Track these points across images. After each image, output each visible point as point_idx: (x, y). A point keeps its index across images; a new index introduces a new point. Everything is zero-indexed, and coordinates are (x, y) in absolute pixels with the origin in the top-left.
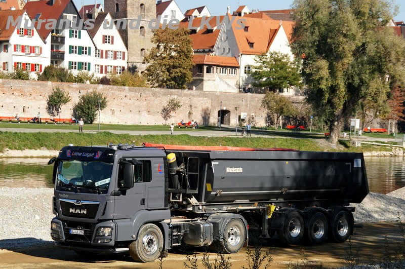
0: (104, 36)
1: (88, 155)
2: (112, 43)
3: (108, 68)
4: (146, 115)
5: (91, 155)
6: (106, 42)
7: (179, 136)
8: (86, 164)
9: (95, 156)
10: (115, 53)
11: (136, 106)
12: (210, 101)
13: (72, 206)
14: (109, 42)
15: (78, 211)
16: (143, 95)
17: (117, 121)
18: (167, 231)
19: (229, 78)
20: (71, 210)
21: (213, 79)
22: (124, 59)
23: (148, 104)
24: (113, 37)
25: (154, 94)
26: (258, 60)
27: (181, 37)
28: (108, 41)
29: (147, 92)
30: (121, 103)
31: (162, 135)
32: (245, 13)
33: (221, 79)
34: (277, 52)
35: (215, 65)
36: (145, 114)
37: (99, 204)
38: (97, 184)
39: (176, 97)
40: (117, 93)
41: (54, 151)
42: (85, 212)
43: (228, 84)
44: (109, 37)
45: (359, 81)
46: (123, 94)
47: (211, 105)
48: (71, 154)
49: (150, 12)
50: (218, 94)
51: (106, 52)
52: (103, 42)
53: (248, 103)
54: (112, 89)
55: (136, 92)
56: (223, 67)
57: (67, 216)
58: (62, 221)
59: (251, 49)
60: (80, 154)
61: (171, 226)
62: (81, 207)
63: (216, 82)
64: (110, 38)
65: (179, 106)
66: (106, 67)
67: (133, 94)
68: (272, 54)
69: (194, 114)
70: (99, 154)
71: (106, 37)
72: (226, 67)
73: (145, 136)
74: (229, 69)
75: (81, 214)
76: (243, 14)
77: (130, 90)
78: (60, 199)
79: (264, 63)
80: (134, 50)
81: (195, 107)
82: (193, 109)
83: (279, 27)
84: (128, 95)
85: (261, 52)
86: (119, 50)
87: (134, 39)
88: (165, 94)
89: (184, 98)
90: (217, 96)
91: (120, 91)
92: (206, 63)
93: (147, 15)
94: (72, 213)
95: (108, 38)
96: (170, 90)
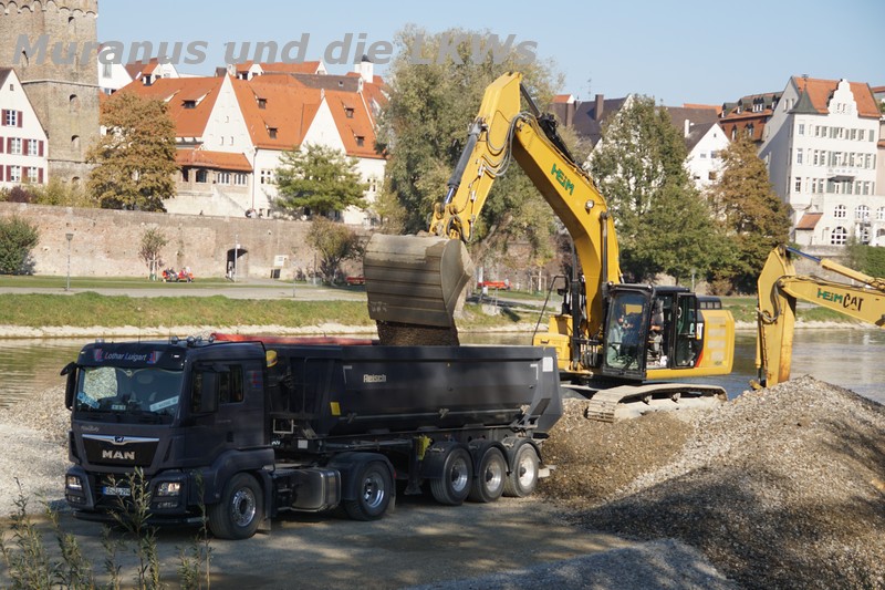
0: (4, 111)
1: (135, 358)
2: (20, 125)
3: (12, 170)
4: (103, 258)
5: (140, 358)
6: (8, 123)
7: (210, 298)
8: (129, 373)
9: (148, 359)
10: (26, 142)
11: (85, 243)
12: (213, 233)
13: (108, 446)
14: (13, 123)
15: (118, 455)
16: (98, 221)
17: (53, 269)
18: (269, 486)
19: (234, 191)
20: (106, 454)
21: (208, 193)
22: (41, 154)
23: (107, 238)
24: (20, 114)
25: (117, 221)
26: (286, 159)
27: (156, 119)
28: (11, 120)
29: (105, 218)
30: (59, 236)
31: (183, 298)
32: (254, 74)
33: (221, 192)
34: (321, 145)
35: (210, 168)
36: (101, 256)
37: (157, 443)
38: (156, 407)
39: (155, 225)
40: (53, 218)
41: (10, 327)
42: (132, 456)
43: (234, 203)
44: (13, 113)
45: (503, 204)
46: (64, 220)
47: (216, 241)
48: (103, 356)
49: (88, 68)
50: (227, 220)
51: (10, 140)
52: (3, 124)
53: (279, 236)
54: (44, 212)
55: (85, 216)
56: (223, 171)
57: (97, 464)
58: (88, 473)
59: (273, 140)
60: (120, 357)
61: (275, 477)
62: (123, 449)
63: (213, 199)
64: (16, 116)
65: (164, 243)
66: (9, 168)
67: (80, 220)
68: (310, 148)
69: (187, 256)
70: (157, 355)
71: (8, 112)
72: (229, 171)
73: (153, 299)
74: (233, 174)
75: (124, 460)
76: (250, 76)
77: (75, 213)
78: (84, 436)
79: (297, 164)
80: (59, 138)
81: (188, 244)
82: (186, 248)
83: (320, 101)
84: (72, 222)
85: (292, 146)
86: (32, 138)
87: (59, 119)
88: (137, 222)
89: (169, 228)
90: (227, 225)
91: (58, 215)
92: (196, 164)
93: (82, 75)
94: (107, 458)
95: (11, 115)
96: (144, 213)
